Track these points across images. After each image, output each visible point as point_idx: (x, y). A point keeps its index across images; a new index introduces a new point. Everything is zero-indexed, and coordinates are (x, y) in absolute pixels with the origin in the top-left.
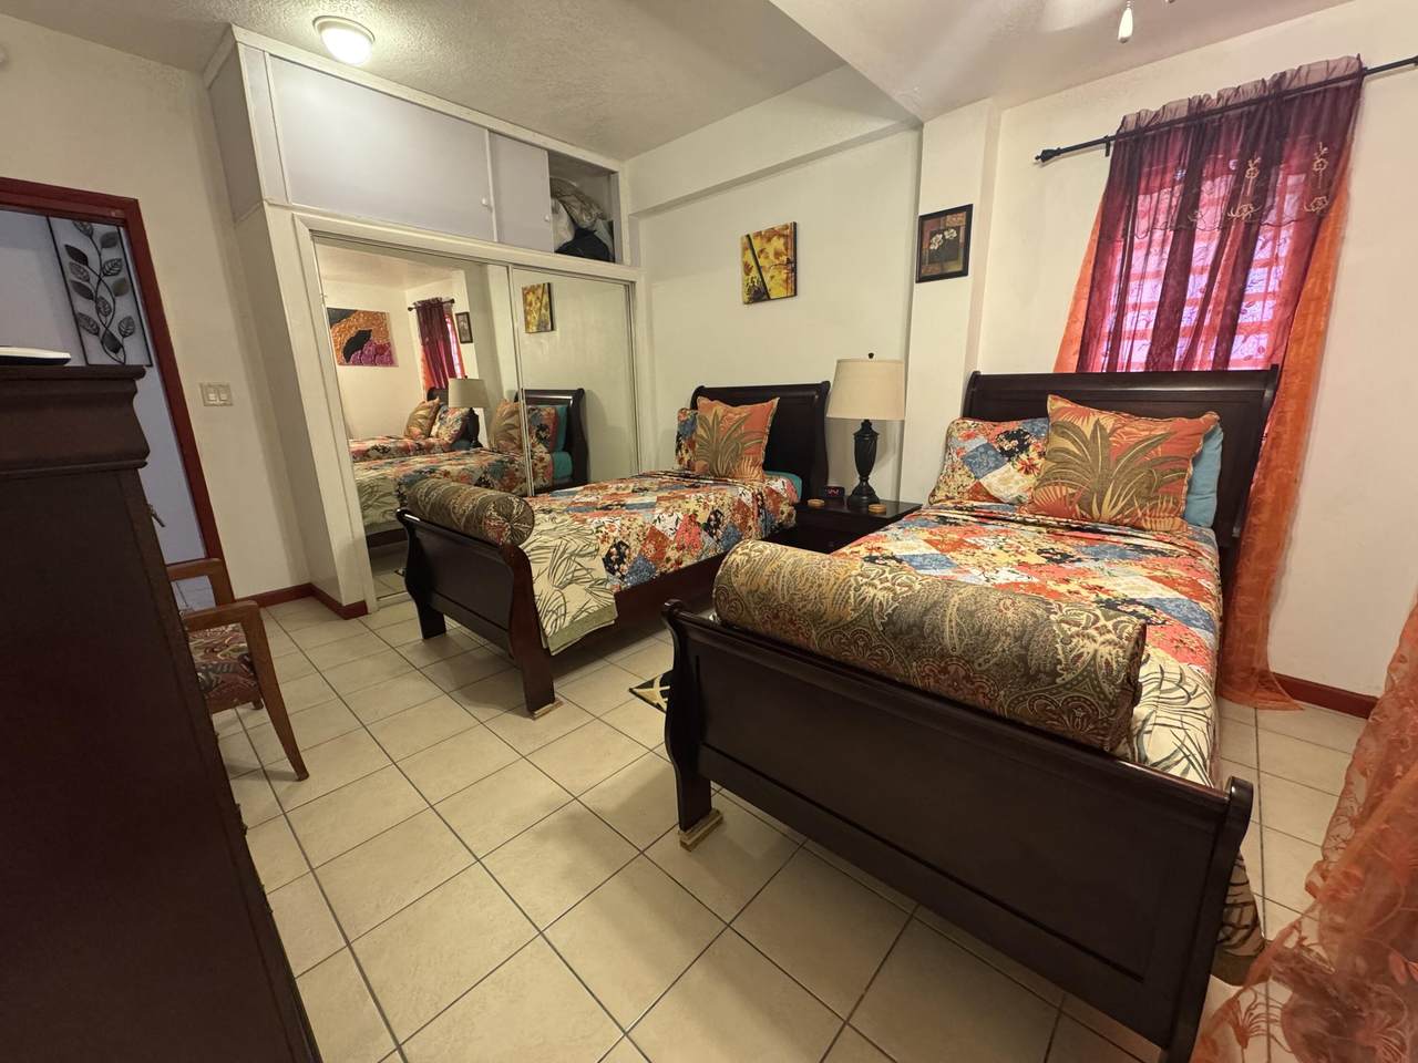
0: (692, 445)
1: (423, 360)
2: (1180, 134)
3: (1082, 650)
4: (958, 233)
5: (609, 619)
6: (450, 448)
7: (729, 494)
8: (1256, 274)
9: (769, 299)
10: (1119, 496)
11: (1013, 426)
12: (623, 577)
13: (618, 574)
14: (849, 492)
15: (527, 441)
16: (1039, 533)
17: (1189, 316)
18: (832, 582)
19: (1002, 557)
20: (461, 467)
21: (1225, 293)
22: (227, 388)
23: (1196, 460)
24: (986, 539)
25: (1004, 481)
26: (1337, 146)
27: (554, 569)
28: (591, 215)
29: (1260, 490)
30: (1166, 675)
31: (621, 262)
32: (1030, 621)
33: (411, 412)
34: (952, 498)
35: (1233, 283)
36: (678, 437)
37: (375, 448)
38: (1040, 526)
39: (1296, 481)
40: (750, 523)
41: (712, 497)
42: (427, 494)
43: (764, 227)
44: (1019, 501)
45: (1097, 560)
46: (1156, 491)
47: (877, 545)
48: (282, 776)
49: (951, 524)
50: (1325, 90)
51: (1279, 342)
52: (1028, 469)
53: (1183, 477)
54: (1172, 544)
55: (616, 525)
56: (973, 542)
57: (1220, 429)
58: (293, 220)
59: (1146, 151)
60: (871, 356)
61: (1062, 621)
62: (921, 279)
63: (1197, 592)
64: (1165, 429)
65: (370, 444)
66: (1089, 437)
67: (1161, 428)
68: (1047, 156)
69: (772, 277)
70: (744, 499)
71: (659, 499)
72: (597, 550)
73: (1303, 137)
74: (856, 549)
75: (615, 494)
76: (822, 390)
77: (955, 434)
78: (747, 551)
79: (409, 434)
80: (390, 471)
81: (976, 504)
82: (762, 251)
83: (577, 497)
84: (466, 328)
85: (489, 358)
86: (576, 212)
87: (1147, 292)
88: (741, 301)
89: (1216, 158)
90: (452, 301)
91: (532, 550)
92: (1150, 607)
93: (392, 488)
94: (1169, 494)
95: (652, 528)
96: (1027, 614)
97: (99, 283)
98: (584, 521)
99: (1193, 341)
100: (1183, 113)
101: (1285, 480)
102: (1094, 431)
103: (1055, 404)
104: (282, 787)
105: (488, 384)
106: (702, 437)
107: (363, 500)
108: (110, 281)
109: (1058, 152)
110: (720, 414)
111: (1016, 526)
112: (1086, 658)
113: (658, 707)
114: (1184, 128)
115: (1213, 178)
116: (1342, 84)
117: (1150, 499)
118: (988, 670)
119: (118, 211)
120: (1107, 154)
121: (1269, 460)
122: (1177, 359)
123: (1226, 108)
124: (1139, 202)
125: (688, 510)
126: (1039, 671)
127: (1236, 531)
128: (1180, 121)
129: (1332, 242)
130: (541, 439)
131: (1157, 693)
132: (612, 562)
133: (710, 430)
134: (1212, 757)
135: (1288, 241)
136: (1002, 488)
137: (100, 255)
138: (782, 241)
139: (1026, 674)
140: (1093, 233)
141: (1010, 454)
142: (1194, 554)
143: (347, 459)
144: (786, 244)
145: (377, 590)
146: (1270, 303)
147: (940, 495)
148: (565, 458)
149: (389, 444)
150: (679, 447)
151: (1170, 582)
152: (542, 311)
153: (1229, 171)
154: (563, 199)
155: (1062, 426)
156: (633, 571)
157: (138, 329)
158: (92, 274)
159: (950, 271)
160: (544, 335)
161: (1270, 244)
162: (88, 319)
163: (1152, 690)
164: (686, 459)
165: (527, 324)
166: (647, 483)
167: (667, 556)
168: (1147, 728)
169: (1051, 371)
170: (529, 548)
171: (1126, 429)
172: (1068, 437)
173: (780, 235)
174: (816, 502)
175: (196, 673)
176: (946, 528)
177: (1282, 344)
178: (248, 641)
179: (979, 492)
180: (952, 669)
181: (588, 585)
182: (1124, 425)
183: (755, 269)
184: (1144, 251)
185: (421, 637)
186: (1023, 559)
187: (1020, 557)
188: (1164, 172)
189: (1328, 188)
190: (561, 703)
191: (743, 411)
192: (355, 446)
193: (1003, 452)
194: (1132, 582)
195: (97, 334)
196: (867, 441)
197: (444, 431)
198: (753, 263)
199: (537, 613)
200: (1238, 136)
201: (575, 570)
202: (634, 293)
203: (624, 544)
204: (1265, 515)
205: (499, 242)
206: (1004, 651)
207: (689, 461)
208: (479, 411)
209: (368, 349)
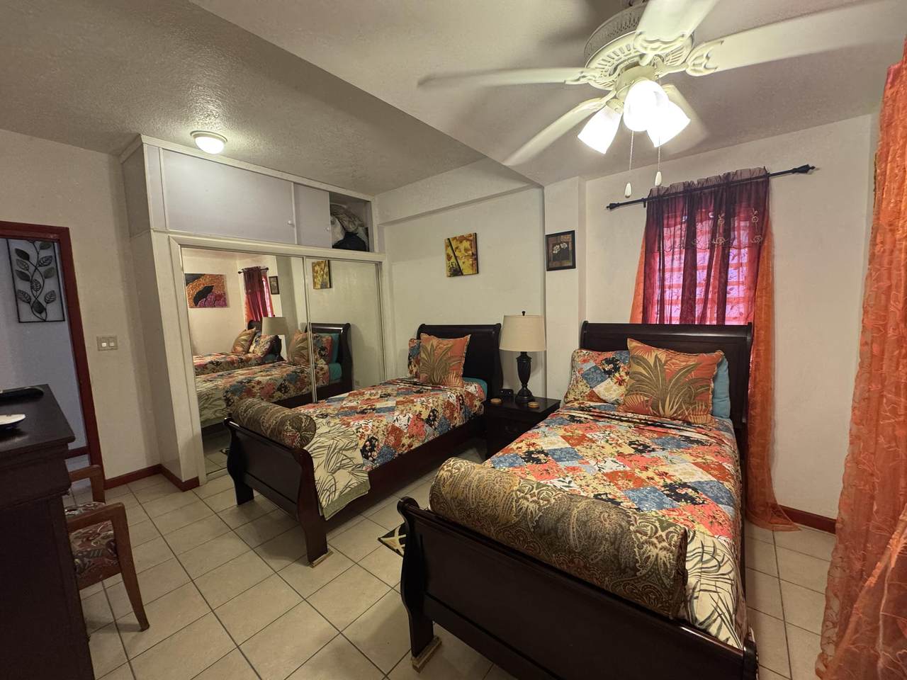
0: (418, 362)
1: (246, 304)
2: (681, 199)
3: (650, 553)
4: (568, 245)
5: (365, 492)
6: (262, 361)
7: (441, 398)
8: (732, 273)
9: (462, 274)
10: (674, 402)
11: (610, 355)
12: (374, 460)
13: (371, 459)
14: (516, 392)
15: (312, 358)
16: (630, 427)
17: (700, 292)
18: (502, 495)
19: (609, 449)
20: (268, 378)
21: (717, 282)
22: (114, 339)
23: (715, 379)
24: (598, 433)
25: (607, 390)
26: (762, 210)
27: (328, 461)
28: (355, 224)
29: (753, 395)
30: (705, 548)
31: (373, 251)
32: (619, 531)
33: (236, 337)
34: (578, 400)
35: (720, 277)
36: (409, 357)
37: (211, 363)
38: (630, 422)
39: (771, 389)
40: (456, 415)
41: (431, 401)
42: (246, 411)
43: (458, 234)
44: (617, 402)
45: (664, 449)
46: (694, 399)
47: (533, 441)
48: (129, 628)
49: (577, 421)
50: (751, 182)
51: (750, 310)
52: (621, 382)
53: (709, 389)
54: (706, 435)
55: (369, 426)
56: (591, 437)
57: (725, 360)
58: (169, 239)
59: (664, 206)
60: (524, 313)
61: (637, 531)
62: (549, 269)
63: (722, 474)
64: (694, 361)
65: (208, 359)
66: (652, 365)
67: (692, 360)
68: (612, 207)
69: (464, 263)
70: (451, 400)
71: (398, 403)
72: (357, 445)
73: (744, 204)
74: (519, 445)
75: (369, 399)
76: (497, 328)
77: (576, 359)
78: (450, 468)
79: (234, 351)
80: (220, 383)
81: (592, 404)
82: (457, 248)
83: (344, 402)
84: (276, 285)
85: (290, 303)
86: (346, 223)
87: (675, 279)
88: (446, 275)
89: (701, 212)
90: (267, 269)
91: (314, 449)
92: (695, 490)
93: (221, 395)
94: (702, 401)
95: (393, 426)
96: (617, 525)
97: (35, 271)
98: (348, 425)
99: (704, 306)
100: (681, 189)
101: (766, 389)
102: (655, 361)
103: (632, 344)
104: (129, 637)
105: (288, 320)
106: (424, 359)
107: (201, 404)
108: (42, 269)
109: (618, 205)
110: (435, 344)
111: (616, 422)
112: (652, 559)
113: (398, 552)
114: (683, 196)
115: (701, 222)
116: (759, 180)
117: (691, 404)
118: (597, 563)
119: (55, 235)
120: (645, 206)
121: (755, 378)
122: (696, 316)
123: (702, 189)
124: (665, 232)
125: (416, 411)
126: (626, 567)
127: (744, 421)
128: (680, 193)
129: (768, 259)
130: (322, 356)
131: (699, 565)
132: (367, 451)
133: (429, 355)
134: (736, 610)
135: (746, 255)
136: (606, 394)
137: (38, 254)
138: (468, 243)
139: (619, 568)
140: (642, 248)
141: (609, 373)
142: (719, 442)
143: (191, 372)
144: (471, 244)
145: (207, 466)
146: (742, 288)
147: (571, 397)
148: (337, 367)
149: (220, 359)
150: (410, 363)
151: (705, 467)
152: (324, 276)
153: (709, 219)
154: (338, 216)
155: (637, 358)
156: (380, 455)
157: (58, 299)
158: (31, 265)
159: (566, 265)
160: (324, 290)
161: (737, 257)
162: (24, 293)
163: (697, 563)
164: (414, 371)
165: (315, 284)
166: (390, 389)
167: (403, 443)
168: (696, 595)
169: (628, 323)
170: (312, 449)
171: (674, 361)
172: (640, 365)
173: (468, 240)
174: (496, 401)
175: (74, 559)
176: (574, 425)
177: (752, 311)
178: (114, 528)
179: (593, 396)
180: (576, 561)
181: (350, 469)
182: (671, 358)
183: (453, 257)
184: (671, 257)
185: (236, 504)
186: (621, 450)
187: (619, 449)
188: (676, 217)
189: (761, 231)
190: (332, 553)
191: (448, 343)
192: (197, 361)
193: (606, 372)
194: (684, 469)
195: (29, 303)
196: (525, 363)
197: (257, 350)
198: (452, 255)
199: (316, 493)
200: (711, 202)
201: (343, 460)
202: (381, 269)
203: (374, 438)
204: (758, 410)
205: (298, 245)
206: (605, 551)
207: (416, 373)
208: (282, 337)
209: (210, 297)
